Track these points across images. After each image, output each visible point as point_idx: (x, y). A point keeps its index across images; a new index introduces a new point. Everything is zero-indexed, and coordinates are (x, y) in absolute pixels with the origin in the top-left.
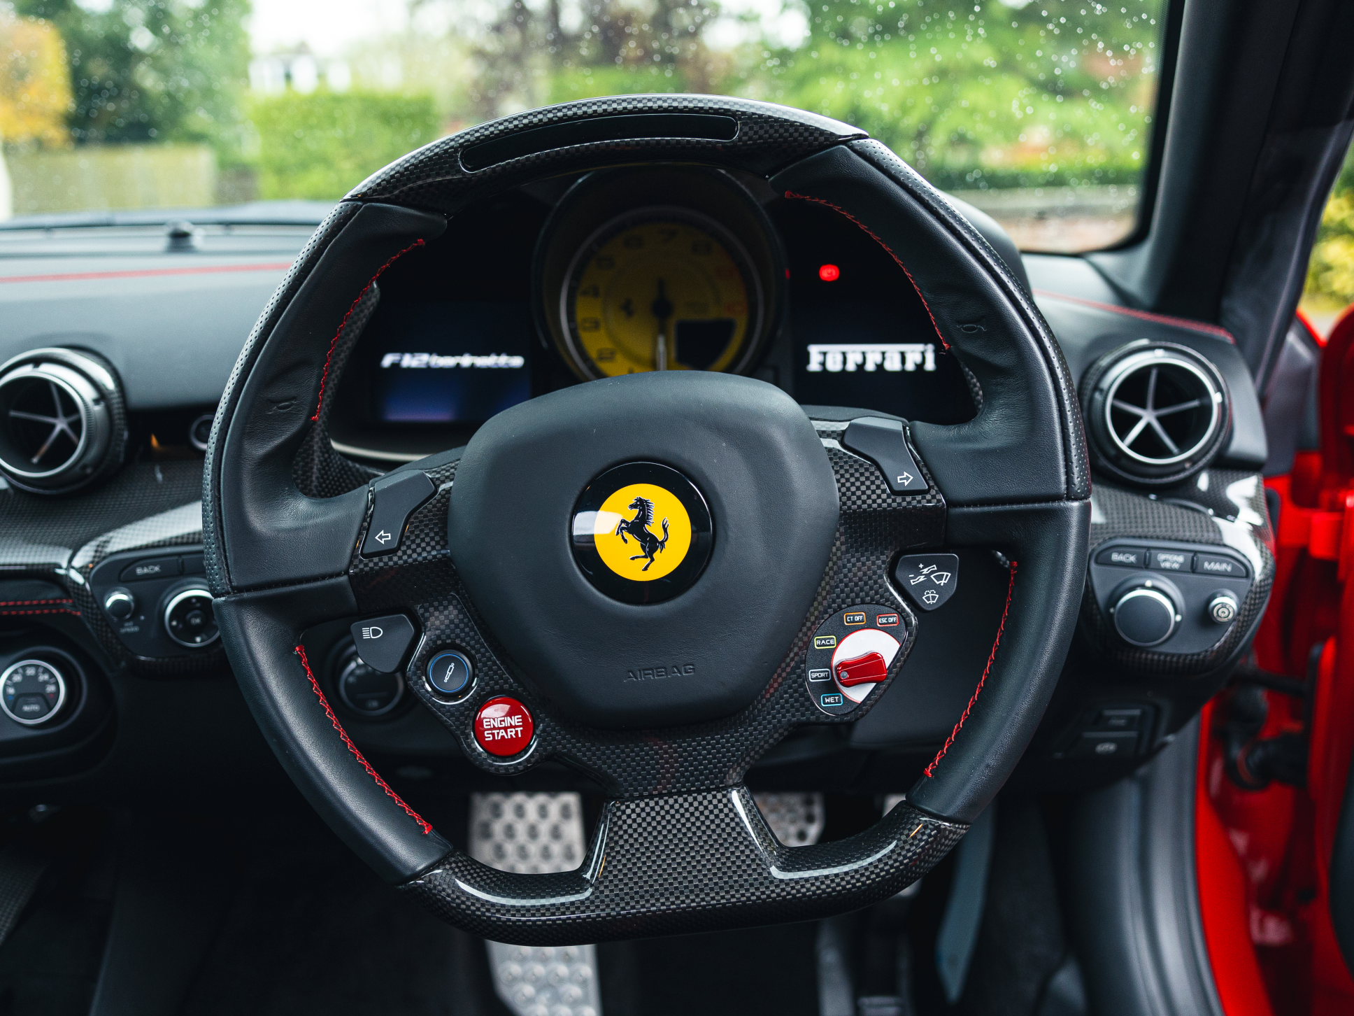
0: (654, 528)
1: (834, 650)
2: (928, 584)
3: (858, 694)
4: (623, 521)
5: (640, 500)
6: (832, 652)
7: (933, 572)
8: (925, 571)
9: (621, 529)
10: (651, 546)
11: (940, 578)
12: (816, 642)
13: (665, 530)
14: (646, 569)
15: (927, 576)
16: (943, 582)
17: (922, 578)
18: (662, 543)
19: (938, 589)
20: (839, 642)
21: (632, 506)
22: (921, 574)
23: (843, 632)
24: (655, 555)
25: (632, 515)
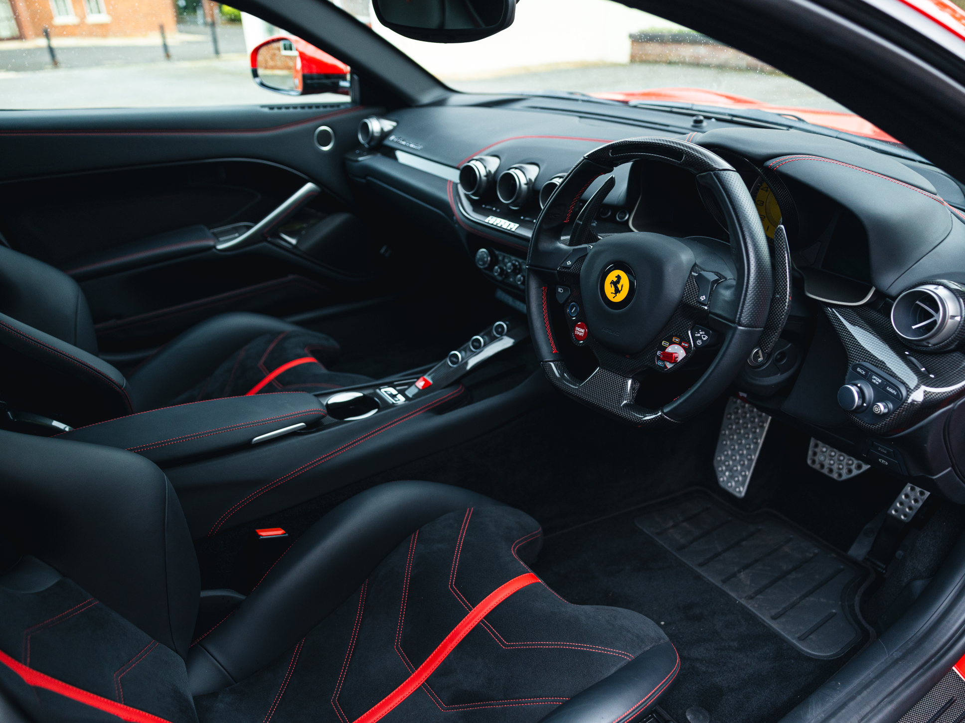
0: (619, 286)
1: (667, 347)
2: (700, 338)
3: (669, 366)
4: (613, 281)
5: (619, 275)
6: (666, 348)
7: (703, 334)
8: (701, 333)
9: (611, 283)
10: (617, 291)
11: (704, 337)
12: (663, 343)
13: (622, 287)
14: (614, 298)
15: (701, 335)
16: (705, 339)
17: (699, 335)
18: (619, 292)
19: (702, 341)
20: (669, 345)
21: (616, 277)
22: (699, 333)
23: (672, 343)
24: (617, 294)
25: (615, 279)
